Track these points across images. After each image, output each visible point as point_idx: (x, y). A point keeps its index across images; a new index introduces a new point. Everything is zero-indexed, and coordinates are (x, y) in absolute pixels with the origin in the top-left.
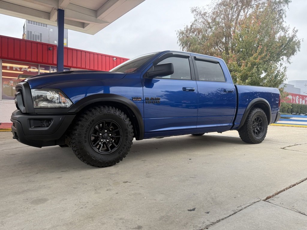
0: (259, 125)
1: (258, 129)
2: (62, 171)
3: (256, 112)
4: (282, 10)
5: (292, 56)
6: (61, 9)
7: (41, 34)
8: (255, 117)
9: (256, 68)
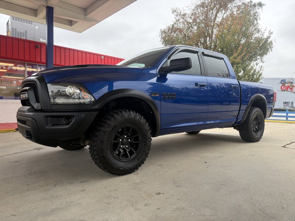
0: (257, 124)
1: (257, 127)
2: (81, 182)
3: (256, 112)
4: (256, 12)
5: (265, 56)
6: (50, 6)
7: (26, 32)
8: (254, 116)
9: (236, 67)
